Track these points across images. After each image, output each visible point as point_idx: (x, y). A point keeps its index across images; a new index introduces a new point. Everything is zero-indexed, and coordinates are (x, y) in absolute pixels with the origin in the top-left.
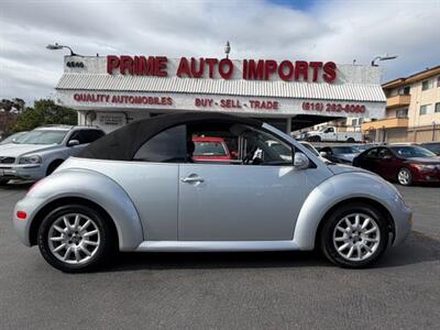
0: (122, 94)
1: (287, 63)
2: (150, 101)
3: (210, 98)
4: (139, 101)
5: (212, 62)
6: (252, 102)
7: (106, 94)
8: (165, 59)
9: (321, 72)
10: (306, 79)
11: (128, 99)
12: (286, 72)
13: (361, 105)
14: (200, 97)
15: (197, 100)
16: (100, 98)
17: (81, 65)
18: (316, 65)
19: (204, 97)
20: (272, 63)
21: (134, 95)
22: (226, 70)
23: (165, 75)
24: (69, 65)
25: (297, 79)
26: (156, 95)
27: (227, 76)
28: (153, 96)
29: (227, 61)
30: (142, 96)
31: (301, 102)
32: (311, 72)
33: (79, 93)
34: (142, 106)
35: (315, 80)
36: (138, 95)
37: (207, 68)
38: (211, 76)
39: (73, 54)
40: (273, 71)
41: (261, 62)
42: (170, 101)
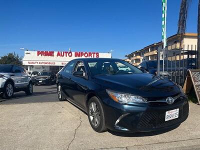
0: (41, 62)
1: (86, 53)
3: (66, 62)
4: (46, 63)
7: (37, 61)
8: (53, 52)
9: (95, 55)
10: (91, 57)
11: (43, 63)
12: (86, 55)
14: (63, 62)
15: (62, 64)
16: (35, 63)
18: (94, 53)
20: (82, 53)
22: (70, 54)
23: (53, 56)
25: (89, 57)
27: (70, 56)
28: (50, 62)
29: (71, 52)
33: (30, 61)
34: (47, 65)
35: (93, 57)
37: (65, 54)
38: (66, 56)
39: (27, 50)
42: (55, 63)
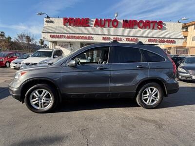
0: (70, 35)
1: (141, 21)
2: (83, 38)
3: (109, 37)
5: (109, 21)
6: (127, 39)
7: (64, 35)
8: (88, 19)
9: (156, 25)
10: (149, 28)
11: (73, 37)
12: (141, 25)
13: (173, 40)
14: (105, 36)
15: (104, 39)
16: (61, 37)
17: (52, 22)
18: (154, 22)
19: (106, 36)
20: (135, 21)
21: (76, 35)
22: (115, 24)
23: (88, 26)
24: (46, 22)
25: (145, 28)
26: (86, 35)
27: (116, 27)
28: (84, 36)
29: (116, 21)
30: (79, 35)
31: (148, 39)
32: (152, 25)
33: (52, 34)
34: (79, 40)
35: (153, 28)
36: (78, 35)
37: (107, 23)
38: (109, 27)
39: (48, 17)
40: (135, 25)
41: (130, 20)
42: (92, 38)
